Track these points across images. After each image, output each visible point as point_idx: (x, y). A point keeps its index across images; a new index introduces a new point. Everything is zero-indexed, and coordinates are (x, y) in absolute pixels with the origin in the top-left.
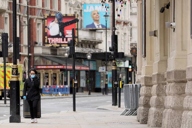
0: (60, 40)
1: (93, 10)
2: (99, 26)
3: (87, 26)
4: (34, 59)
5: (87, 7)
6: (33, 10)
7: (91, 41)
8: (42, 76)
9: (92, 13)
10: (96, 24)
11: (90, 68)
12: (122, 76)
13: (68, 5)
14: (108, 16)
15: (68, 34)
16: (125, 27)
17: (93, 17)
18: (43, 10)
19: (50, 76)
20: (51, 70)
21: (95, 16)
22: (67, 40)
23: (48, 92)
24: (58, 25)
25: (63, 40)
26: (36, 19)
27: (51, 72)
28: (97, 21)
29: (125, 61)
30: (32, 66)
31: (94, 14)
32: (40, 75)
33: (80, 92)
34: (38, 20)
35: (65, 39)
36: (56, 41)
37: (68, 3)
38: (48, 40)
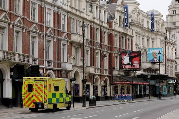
0: (130, 67)
1: (153, 52)
2: (156, 60)
3: (150, 61)
4: (112, 78)
5: (150, 50)
6: (112, 48)
7: (152, 69)
8: (119, 88)
9: (153, 54)
10: (155, 59)
11: (150, 84)
12: (171, 88)
13: (138, 48)
14: (161, 54)
15: (135, 63)
16: (172, 63)
17: (153, 56)
18: (119, 49)
19: (125, 88)
20: (126, 85)
21: (154, 55)
22: (134, 67)
23: (117, 99)
24: (129, 57)
25: (132, 67)
26: (114, 54)
27: (126, 86)
28: (156, 58)
29: (172, 80)
30: (111, 82)
31: (154, 54)
32: (118, 88)
33: (147, 97)
34: (115, 54)
35: (133, 66)
36: (128, 67)
37: (138, 47)
38: (123, 67)
